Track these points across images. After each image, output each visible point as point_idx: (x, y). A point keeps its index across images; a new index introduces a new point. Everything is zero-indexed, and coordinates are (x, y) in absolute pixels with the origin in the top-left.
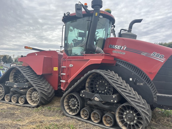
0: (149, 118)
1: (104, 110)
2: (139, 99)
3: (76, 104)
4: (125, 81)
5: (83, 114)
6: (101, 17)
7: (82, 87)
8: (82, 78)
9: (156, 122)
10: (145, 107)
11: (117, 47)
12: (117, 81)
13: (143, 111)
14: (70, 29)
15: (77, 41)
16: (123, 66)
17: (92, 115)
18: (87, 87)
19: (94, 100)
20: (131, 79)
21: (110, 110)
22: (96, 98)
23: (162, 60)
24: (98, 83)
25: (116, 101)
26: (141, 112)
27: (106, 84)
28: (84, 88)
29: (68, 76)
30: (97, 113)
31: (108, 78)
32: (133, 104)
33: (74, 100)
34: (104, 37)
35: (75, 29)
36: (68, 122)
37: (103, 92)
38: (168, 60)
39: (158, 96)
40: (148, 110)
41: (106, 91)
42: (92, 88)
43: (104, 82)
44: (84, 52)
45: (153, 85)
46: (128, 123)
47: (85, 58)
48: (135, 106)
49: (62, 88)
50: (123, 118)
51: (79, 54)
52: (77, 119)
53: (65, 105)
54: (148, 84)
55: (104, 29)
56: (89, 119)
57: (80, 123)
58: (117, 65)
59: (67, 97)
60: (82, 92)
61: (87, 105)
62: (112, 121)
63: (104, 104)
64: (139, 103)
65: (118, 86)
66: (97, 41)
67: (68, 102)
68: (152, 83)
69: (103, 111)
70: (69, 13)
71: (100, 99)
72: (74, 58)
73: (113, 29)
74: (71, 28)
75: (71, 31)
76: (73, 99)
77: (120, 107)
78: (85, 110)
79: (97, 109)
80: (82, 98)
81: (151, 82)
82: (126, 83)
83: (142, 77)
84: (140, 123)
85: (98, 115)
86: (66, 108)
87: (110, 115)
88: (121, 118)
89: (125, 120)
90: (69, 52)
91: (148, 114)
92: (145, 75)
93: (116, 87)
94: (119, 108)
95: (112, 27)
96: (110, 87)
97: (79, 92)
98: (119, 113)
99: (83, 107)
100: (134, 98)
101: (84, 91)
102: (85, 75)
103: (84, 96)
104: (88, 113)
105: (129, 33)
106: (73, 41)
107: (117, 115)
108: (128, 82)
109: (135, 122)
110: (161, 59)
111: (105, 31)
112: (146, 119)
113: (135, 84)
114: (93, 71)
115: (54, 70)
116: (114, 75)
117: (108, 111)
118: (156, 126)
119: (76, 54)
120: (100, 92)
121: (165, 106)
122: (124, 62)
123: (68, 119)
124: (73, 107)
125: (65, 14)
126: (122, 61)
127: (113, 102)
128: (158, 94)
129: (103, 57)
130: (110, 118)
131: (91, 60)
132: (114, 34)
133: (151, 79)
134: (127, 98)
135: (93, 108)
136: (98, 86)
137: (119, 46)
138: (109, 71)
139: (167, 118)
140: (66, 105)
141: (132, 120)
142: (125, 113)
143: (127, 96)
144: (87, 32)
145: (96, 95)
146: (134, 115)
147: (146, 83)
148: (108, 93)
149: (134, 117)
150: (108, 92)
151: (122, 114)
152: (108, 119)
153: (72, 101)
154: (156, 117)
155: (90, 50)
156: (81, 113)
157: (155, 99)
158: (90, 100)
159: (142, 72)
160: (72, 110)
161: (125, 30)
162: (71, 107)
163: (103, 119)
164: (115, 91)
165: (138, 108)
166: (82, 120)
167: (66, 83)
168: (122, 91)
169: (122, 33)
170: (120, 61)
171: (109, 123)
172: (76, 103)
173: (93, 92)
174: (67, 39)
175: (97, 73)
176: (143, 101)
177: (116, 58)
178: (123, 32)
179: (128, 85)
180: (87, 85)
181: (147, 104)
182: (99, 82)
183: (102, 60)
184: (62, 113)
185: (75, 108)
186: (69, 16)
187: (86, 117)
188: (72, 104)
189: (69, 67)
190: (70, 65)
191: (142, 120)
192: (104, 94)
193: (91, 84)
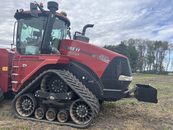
0: (97, 109)
1: (59, 108)
2: (89, 95)
3: (30, 105)
4: (78, 80)
5: (37, 115)
6: (57, 18)
7: (37, 86)
8: (37, 78)
9: (104, 113)
10: (94, 101)
11: (72, 48)
12: (72, 80)
13: (92, 105)
14: (23, 27)
15: (31, 40)
16: (77, 66)
17: (47, 114)
18: (43, 87)
19: (49, 99)
20: (84, 78)
21: (64, 107)
22: (51, 97)
23: (108, 61)
24: (54, 82)
25: (70, 98)
26: (90, 105)
27: (61, 83)
28: (39, 88)
29: (21, 77)
30: (52, 111)
31: (63, 78)
32: (85, 99)
33: (27, 101)
34: (60, 38)
35: (29, 27)
36: (21, 124)
37: (58, 91)
38: (112, 61)
39: (104, 91)
40: (96, 104)
41: (61, 89)
42: (47, 88)
43: (59, 81)
44: (40, 52)
45: (101, 82)
46: (80, 116)
47: (41, 58)
48: (86, 100)
49: (13, 89)
50: (76, 112)
51: (33, 54)
52: (30, 120)
53: (17, 108)
54: (97, 81)
55: (60, 30)
56: (44, 118)
57: (35, 123)
58: (72, 65)
59: (19, 98)
60: (37, 92)
61: (42, 104)
62: (67, 116)
63: (59, 102)
64: (90, 98)
65: (72, 85)
66: (52, 41)
67: (21, 104)
68: (100, 80)
69: (58, 109)
70: (22, 10)
71: (55, 97)
72: (28, 58)
73: (69, 31)
74: (25, 26)
75: (25, 28)
76: (27, 100)
77: (74, 103)
78: (40, 110)
79: (52, 107)
80: (37, 98)
81: (99, 80)
82: (80, 81)
83: (92, 76)
84: (90, 115)
85: (53, 113)
86: (18, 110)
87: (65, 112)
88: (74, 113)
89: (78, 114)
90: (22, 51)
91: (96, 106)
92: (95, 74)
93: (70, 85)
94: (72, 105)
95: (68, 29)
96: (65, 86)
97: (33, 93)
98: (73, 108)
99: (37, 107)
100: (86, 94)
101: (39, 91)
102: (41, 75)
103: (39, 96)
104: (43, 113)
105: (83, 36)
106: (26, 39)
107: (71, 111)
109: (86, 114)
110: (107, 60)
111: (60, 32)
112: (95, 111)
113: (87, 81)
114: (49, 71)
115: (3, 70)
116: (69, 75)
117: (62, 109)
118: (103, 116)
119: (30, 53)
120: (55, 91)
121: (109, 98)
122: (78, 62)
123: (20, 121)
124: (26, 108)
125: (18, 11)
126: (76, 62)
127: (67, 99)
128: (104, 90)
129: (59, 58)
130: (65, 114)
131: (46, 61)
132: (70, 36)
133: (100, 77)
134: (80, 95)
135: (48, 107)
136: (54, 86)
137: (73, 48)
138: (65, 71)
139: (112, 109)
140: (18, 108)
141: (83, 113)
142: (78, 108)
143: (80, 92)
144: (43, 31)
145: (52, 94)
146: (86, 108)
147: (96, 80)
148: (63, 92)
149: (86, 110)
150: (63, 91)
151: (76, 109)
152: (63, 115)
153: (25, 102)
154: (103, 109)
155: (45, 50)
156: (36, 113)
157: (102, 94)
158: (45, 99)
159: (92, 71)
160: (24, 112)
161: (79, 33)
162: (24, 108)
163: (58, 116)
164: (70, 89)
165: (88, 102)
166: (36, 121)
167: (18, 84)
168: (76, 88)
169: (76, 35)
170: (74, 61)
171: (63, 119)
172: (30, 104)
173: (48, 91)
174: (20, 37)
175: (53, 73)
176: (93, 96)
177: (71, 59)
178: (77, 35)
179: (81, 83)
180: (42, 85)
181: (96, 99)
182: (55, 81)
183: (57, 60)
184: (14, 116)
185: (28, 109)
186: (23, 13)
187: (40, 117)
188: (25, 105)
189: (22, 67)
190: (24, 65)
191: (91, 112)
192: (59, 92)
193: (47, 84)
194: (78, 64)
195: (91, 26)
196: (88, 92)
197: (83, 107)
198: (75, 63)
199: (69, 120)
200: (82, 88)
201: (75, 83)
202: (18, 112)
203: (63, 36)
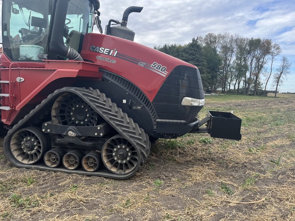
0: (147, 151)
1: (85, 150)
2: (134, 129)
3: (35, 146)
4: (115, 105)
5: (49, 160)
7: (45, 115)
8: (44, 102)
9: (157, 157)
10: (141, 138)
11: (104, 50)
12: (104, 105)
13: (138, 144)
14: (13, 9)
15: (29, 34)
16: (113, 81)
17: (64, 160)
18: (55, 117)
19: (67, 135)
20: (124, 101)
21: (93, 148)
22: (71, 132)
23: (164, 74)
24: (73, 109)
25: (101, 134)
26: (135, 144)
27: (87, 110)
28: (48, 118)
29: (15, 99)
30: (73, 155)
31: (88, 101)
32: (126, 136)
33: (30, 140)
34: (81, 31)
35: (24, 9)
36: (21, 176)
37: (82, 123)
38: (171, 73)
39: (158, 123)
40: (145, 142)
41: (86, 120)
42: (63, 117)
43: (82, 107)
44: (45, 56)
45: (153, 108)
46: (119, 161)
47: (48, 67)
48: (128, 137)
49: (4, 121)
50: (112, 156)
51: (34, 59)
52: (37, 169)
53: (12, 150)
54: (146, 107)
55: (81, 16)
56: (61, 165)
57: (45, 174)
58: (104, 80)
59: (15, 135)
60: (46, 125)
61: (56, 144)
62: (97, 162)
63: (83, 140)
64: (134, 133)
65: (104, 112)
66: (68, 37)
67: (19, 144)
68: (152, 105)
69: (82, 151)
71: (77, 133)
72: (25, 66)
73: (98, 18)
74: (16, 7)
75: (17, 12)
76: (29, 138)
77: (108, 141)
78: (53, 153)
79: (73, 149)
80: (46, 135)
81: (150, 104)
82: (118, 106)
83: (139, 98)
84: (136, 160)
85: (75, 157)
86: (15, 154)
87: (94, 155)
88: (110, 157)
89: (116, 159)
90: (13, 54)
91: (145, 146)
92: (143, 95)
93: (101, 113)
94: (106, 144)
95: (95, 13)
96: (93, 114)
97: (39, 126)
98: (107, 150)
99: (47, 148)
100: (128, 128)
101: (50, 123)
102: (50, 97)
103: (49, 131)
104: (59, 157)
105: (123, 28)
106: (20, 31)
107: (104, 154)
108: (120, 105)
109: (128, 159)
110: (163, 72)
111: (82, 20)
112: (142, 153)
113: (130, 107)
114: (64, 89)
116: (99, 96)
117: (90, 151)
118: (156, 161)
119: (28, 57)
120: (77, 122)
121: (165, 134)
122: (114, 75)
123: (21, 171)
124: (29, 151)
126: (111, 74)
127: (97, 135)
128: (157, 120)
129: (80, 67)
130: (94, 159)
131: (58, 71)
132: (100, 27)
133: (151, 100)
134: (119, 129)
135: (67, 149)
136: (74, 114)
137: (106, 49)
138: (92, 89)
139: (171, 151)
140: (15, 150)
141: (124, 157)
142: (115, 149)
143: (117, 125)
144: (49, 16)
145: (71, 127)
146: (128, 150)
147: (145, 105)
148: (89, 124)
149: (128, 152)
150: (91, 122)
151: (111, 152)
152: (91, 160)
153: (26, 141)
154: (157, 150)
155: (55, 52)
156: (46, 158)
157: (155, 127)
158: (60, 136)
159: (139, 91)
160: (27, 157)
161: (118, 23)
162: (25, 151)
163: (83, 162)
164: (101, 120)
165: (132, 140)
166: (47, 170)
167: (12, 111)
168: (111, 118)
169: (111, 26)
170: (108, 73)
171: (92, 167)
172: (35, 144)
173: (65, 123)
174: (8, 28)
175: (71, 93)
176: (140, 130)
177: (101, 69)
178: (113, 25)
179: (121, 110)
180: (53, 113)
181: (144, 134)
182: (75, 107)
183: (78, 71)
184: (9, 163)
185: (33, 152)
187: (53, 163)
188: (26, 146)
189: (16, 82)
190: (18, 79)
191: (137, 155)
192: (83, 125)
193: (62, 111)
194: (115, 77)
195: (138, 10)
196: (132, 125)
197: (124, 147)
198: (109, 75)
199: (102, 167)
200: (122, 118)
201: (110, 111)
202: (15, 156)
203: (88, 27)
